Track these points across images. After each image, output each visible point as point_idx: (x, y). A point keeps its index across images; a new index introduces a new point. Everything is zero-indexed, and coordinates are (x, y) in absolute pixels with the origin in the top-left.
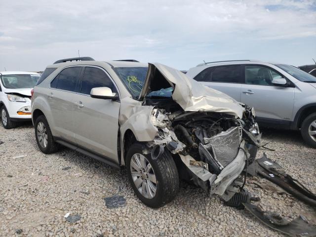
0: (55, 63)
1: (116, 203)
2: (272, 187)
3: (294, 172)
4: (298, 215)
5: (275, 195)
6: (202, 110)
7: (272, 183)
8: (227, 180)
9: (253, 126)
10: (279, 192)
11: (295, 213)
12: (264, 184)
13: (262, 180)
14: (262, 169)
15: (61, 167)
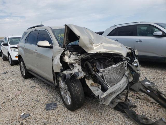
0: (28, 29)
1: (51, 107)
2: (147, 98)
3: (164, 89)
4: (161, 117)
5: (148, 103)
6: (99, 52)
7: (148, 96)
8: (112, 95)
9: (135, 61)
10: (151, 102)
11: (159, 116)
12: (143, 97)
13: (142, 94)
14: (143, 87)
15: (30, 86)
